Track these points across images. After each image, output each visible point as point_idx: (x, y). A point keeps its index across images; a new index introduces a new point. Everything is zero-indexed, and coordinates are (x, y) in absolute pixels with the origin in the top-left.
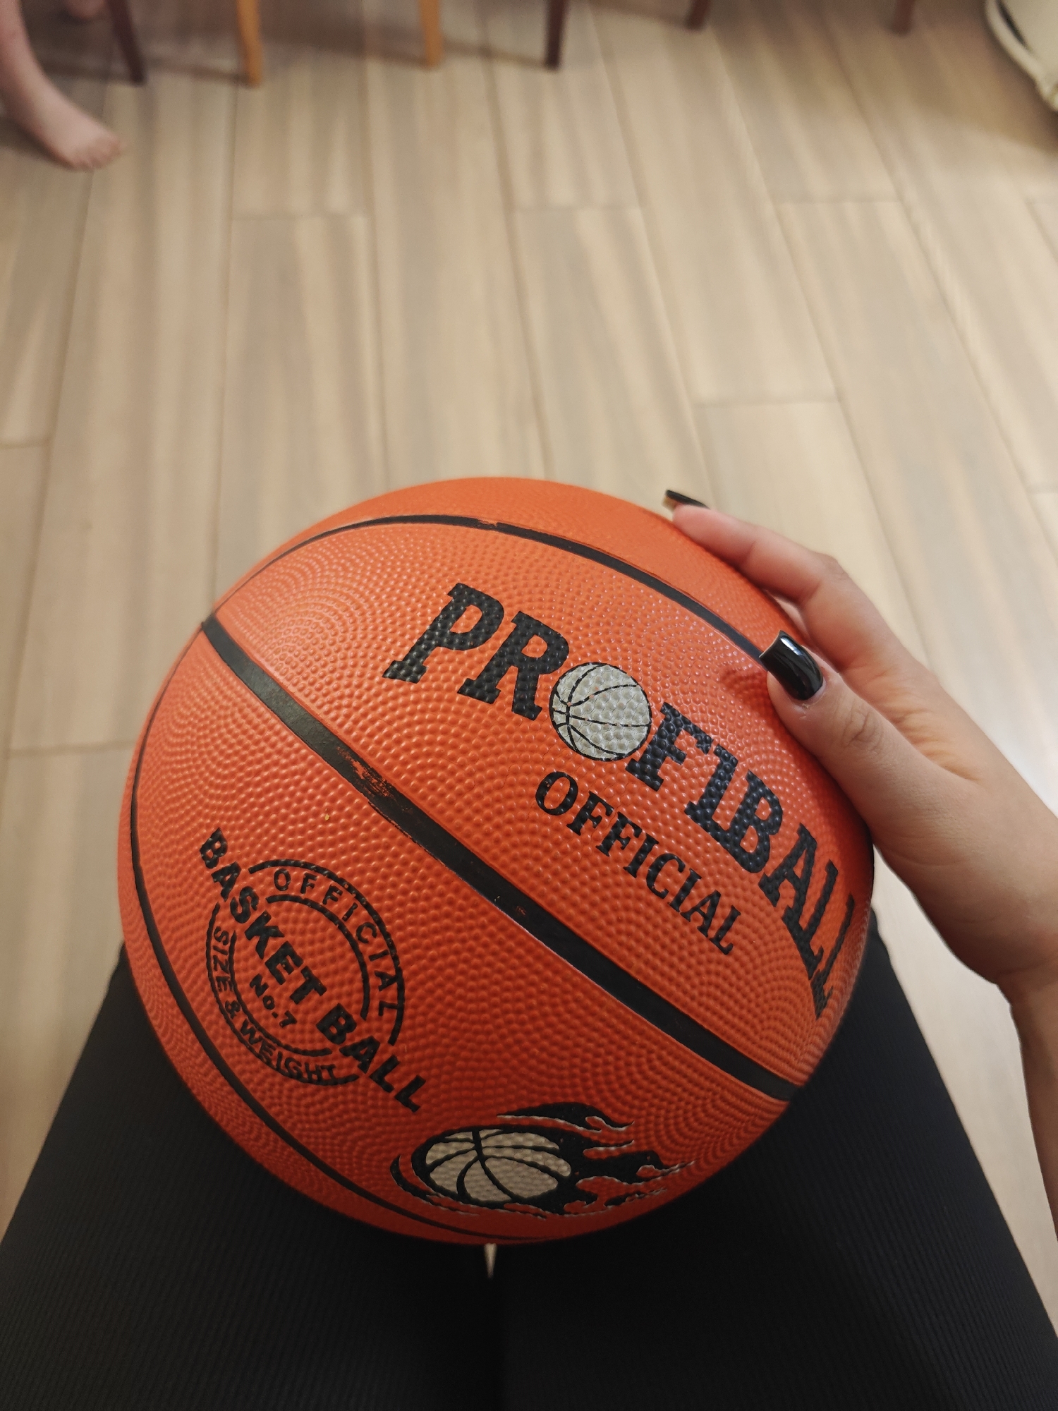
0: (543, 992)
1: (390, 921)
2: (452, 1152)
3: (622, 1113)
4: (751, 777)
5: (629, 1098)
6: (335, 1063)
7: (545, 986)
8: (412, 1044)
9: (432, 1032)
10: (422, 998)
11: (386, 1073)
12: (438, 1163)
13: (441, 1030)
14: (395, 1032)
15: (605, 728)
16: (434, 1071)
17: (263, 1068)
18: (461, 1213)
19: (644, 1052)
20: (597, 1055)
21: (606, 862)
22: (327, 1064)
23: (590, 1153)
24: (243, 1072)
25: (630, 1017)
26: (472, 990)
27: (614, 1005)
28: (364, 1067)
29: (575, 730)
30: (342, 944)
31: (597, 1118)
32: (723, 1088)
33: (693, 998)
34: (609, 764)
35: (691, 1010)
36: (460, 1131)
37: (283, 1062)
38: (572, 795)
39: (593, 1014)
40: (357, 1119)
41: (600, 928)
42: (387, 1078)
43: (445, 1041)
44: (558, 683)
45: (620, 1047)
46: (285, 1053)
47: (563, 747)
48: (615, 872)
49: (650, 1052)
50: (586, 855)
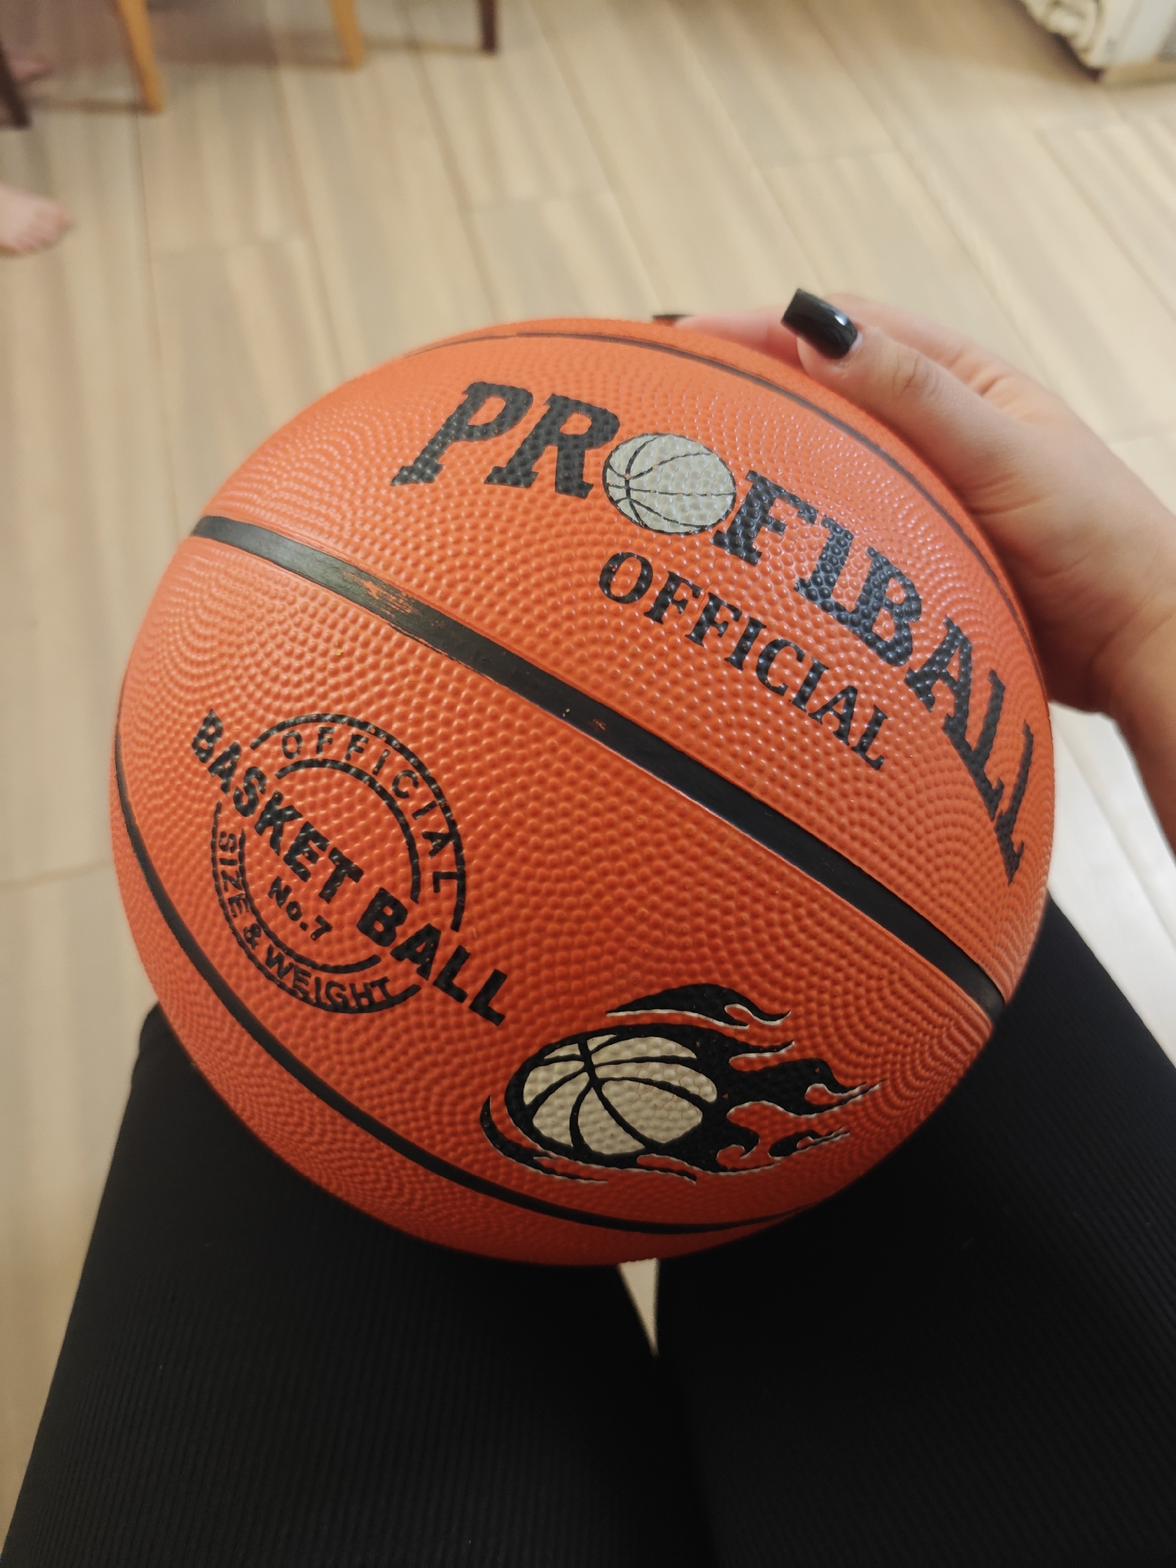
0: (642, 827)
1: (433, 762)
2: (556, 1079)
3: (773, 999)
4: (874, 555)
5: (778, 974)
6: (388, 974)
7: (643, 818)
8: (483, 924)
9: (507, 902)
10: (487, 857)
11: (454, 974)
12: (541, 1099)
13: (518, 897)
14: (459, 910)
15: (678, 499)
16: (516, 959)
17: (300, 1008)
18: (582, 1181)
19: (788, 905)
20: (727, 912)
21: (700, 654)
22: (377, 978)
23: (739, 1061)
24: (278, 1022)
25: (763, 855)
26: (550, 835)
27: (737, 838)
28: (424, 972)
29: (639, 503)
30: (376, 806)
31: (739, 1006)
32: (902, 964)
33: (842, 828)
34: (689, 539)
35: (842, 846)
36: (562, 1043)
37: (323, 992)
38: (646, 579)
39: (713, 853)
40: (428, 1052)
41: (705, 736)
42: (456, 981)
43: (525, 912)
44: (610, 456)
45: (756, 900)
46: (324, 976)
47: (626, 524)
48: (714, 666)
49: (797, 905)
50: (674, 648)
